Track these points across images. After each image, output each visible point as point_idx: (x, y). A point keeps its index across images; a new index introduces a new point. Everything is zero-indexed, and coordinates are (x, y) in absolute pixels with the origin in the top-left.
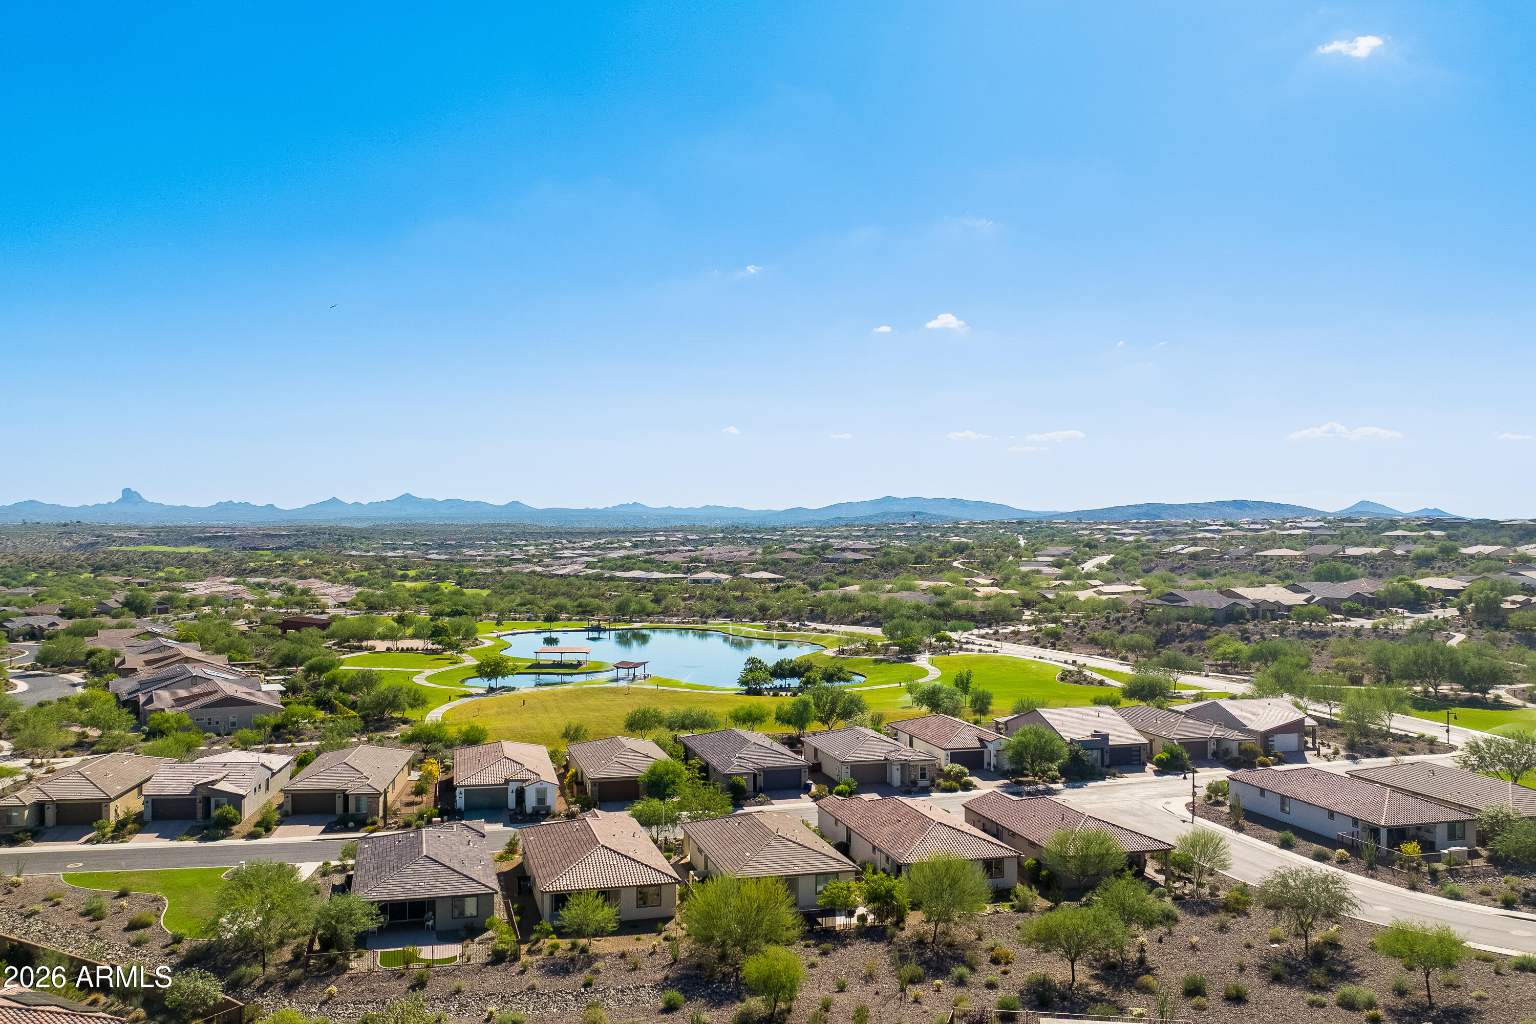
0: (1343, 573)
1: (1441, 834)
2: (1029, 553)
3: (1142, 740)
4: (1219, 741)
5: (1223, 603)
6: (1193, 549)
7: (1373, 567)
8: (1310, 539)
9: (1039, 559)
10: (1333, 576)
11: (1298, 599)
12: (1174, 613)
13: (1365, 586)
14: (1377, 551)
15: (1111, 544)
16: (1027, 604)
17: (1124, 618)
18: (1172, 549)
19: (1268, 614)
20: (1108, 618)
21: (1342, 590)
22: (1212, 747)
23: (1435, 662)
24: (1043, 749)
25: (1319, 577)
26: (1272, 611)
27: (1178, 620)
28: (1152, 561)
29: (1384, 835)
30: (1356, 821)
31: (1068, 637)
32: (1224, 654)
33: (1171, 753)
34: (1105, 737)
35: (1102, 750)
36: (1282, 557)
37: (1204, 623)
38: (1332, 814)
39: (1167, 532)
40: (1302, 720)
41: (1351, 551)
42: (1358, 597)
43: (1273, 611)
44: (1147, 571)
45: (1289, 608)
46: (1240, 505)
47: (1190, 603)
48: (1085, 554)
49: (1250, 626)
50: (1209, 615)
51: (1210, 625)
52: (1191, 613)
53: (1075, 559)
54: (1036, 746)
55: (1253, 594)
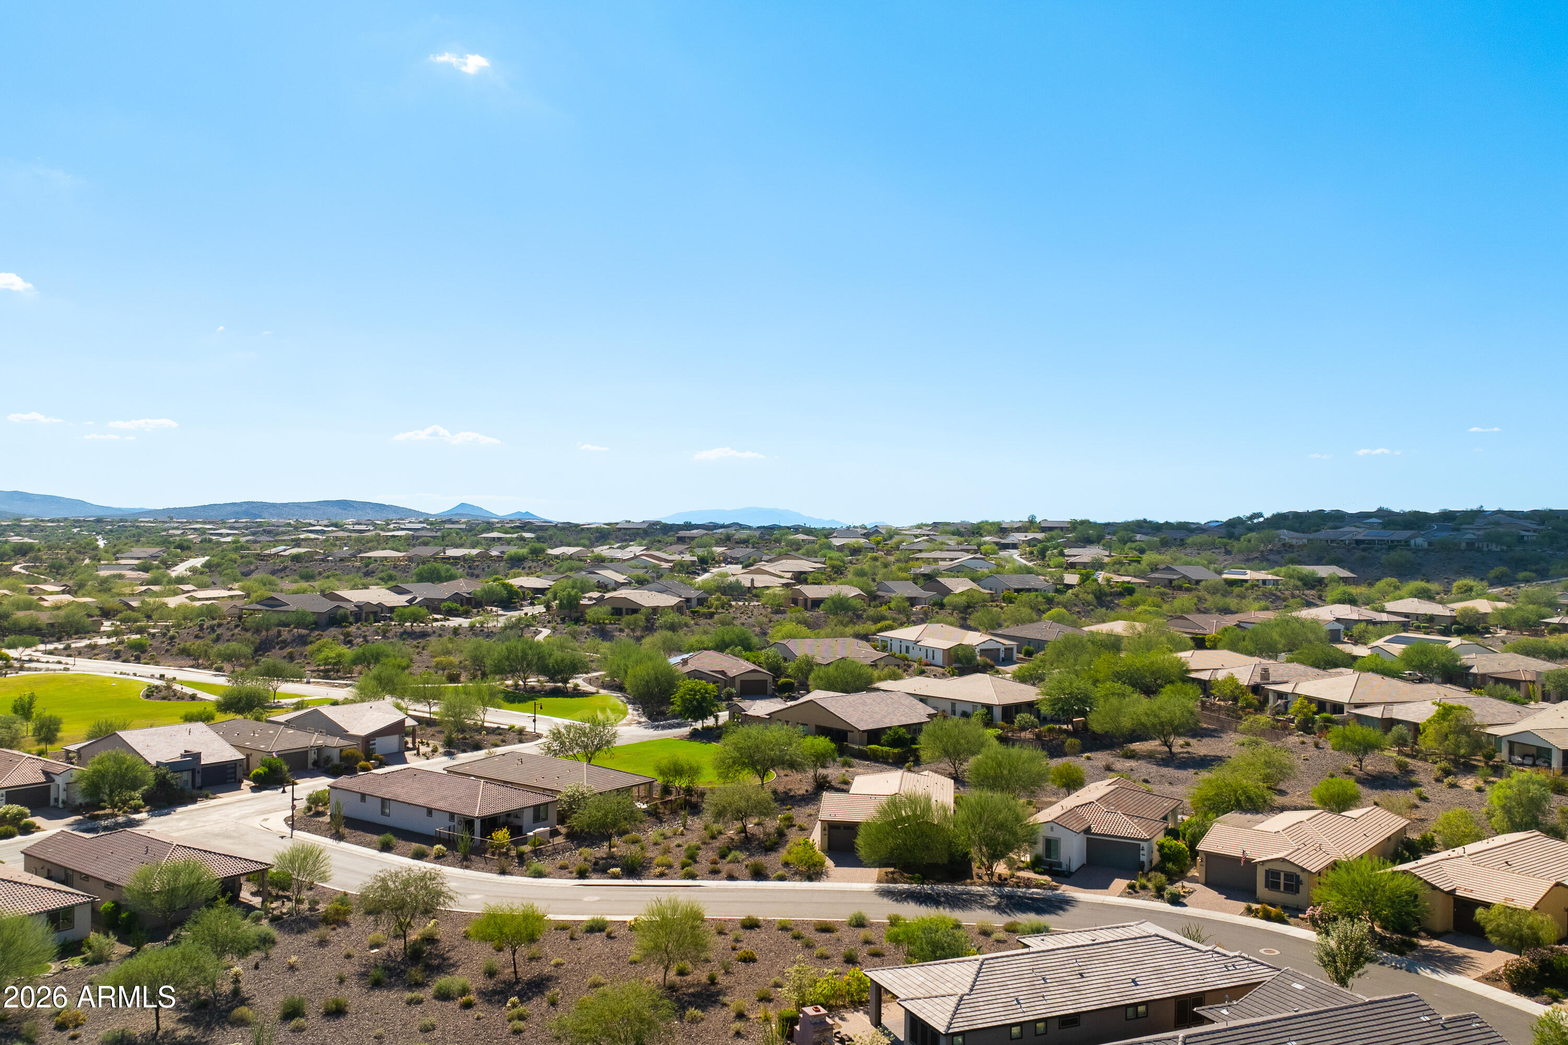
0: (443, 574)
1: (528, 817)
2: (110, 555)
3: (239, 756)
4: (320, 749)
5: (326, 606)
6: (295, 551)
7: (471, 567)
8: (413, 540)
9: (122, 562)
10: (434, 577)
11: (399, 600)
12: (275, 618)
13: (464, 586)
14: (474, 552)
15: (206, 545)
16: (107, 614)
17: (220, 625)
18: (274, 551)
19: (372, 617)
20: (201, 626)
21: (442, 591)
22: (312, 756)
23: (525, 656)
24: (123, 776)
25: (421, 578)
26: (375, 613)
27: (279, 625)
28: (251, 563)
29: (477, 825)
30: (452, 815)
31: (155, 649)
32: (326, 659)
33: (270, 767)
34: (197, 756)
35: (193, 771)
36: (386, 558)
37: (306, 627)
38: (430, 811)
39: (269, 532)
40: (403, 721)
41: (452, 552)
42: (456, 597)
43: (377, 613)
44: (246, 574)
45: (392, 609)
46: (345, 505)
47: (292, 607)
48: (176, 556)
49: (352, 629)
50: (311, 619)
51: (312, 630)
52: (293, 617)
53: (164, 562)
54: (115, 774)
55: (357, 596)
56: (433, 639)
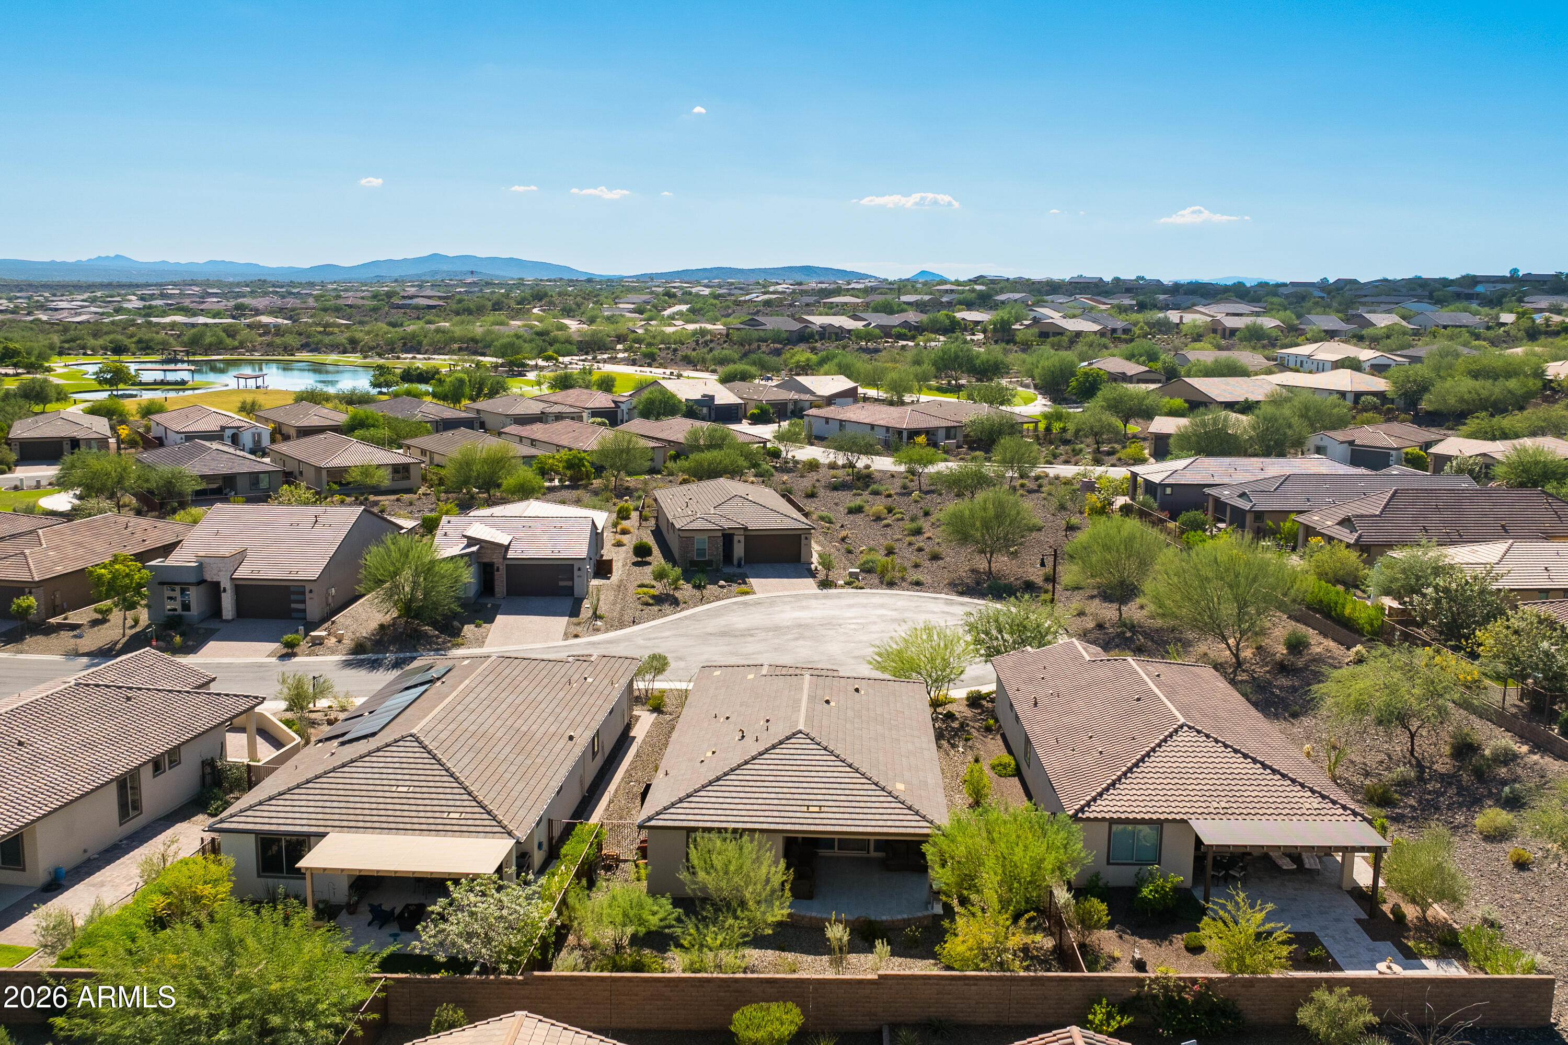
0: (895, 308)
1: (942, 433)
3: (741, 401)
4: (796, 402)
5: (796, 326)
6: (766, 297)
7: (920, 306)
9: (620, 306)
10: (888, 309)
11: (858, 325)
12: (755, 335)
13: (912, 317)
14: (927, 298)
15: (688, 296)
16: (619, 338)
17: (712, 341)
18: (748, 298)
19: (834, 337)
20: (697, 342)
21: (895, 320)
22: (791, 404)
23: (957, 357)
24: (666, 403)
25: (876, 310)
26: (836, 334)
27: (759, 340)
28: (729, 307)
29: (905, 435)
30: (888, 428)
31: (662, 358)
32: (798, 362)
33: (761, 409)
34: (713, 398)
35: (710, 407)
36: (846, 304)
37: (780, 343)
38: (873, 427)
39: (741, 289)
40: (855, 388)
41: (904, 298)
42: (905, 324)
44: (728, 315)
45: (849, 331)
46: (808, 270)
47: (769, 327)
48: (664, 303)
49: (818, 345)
50: (785, 335)
51: (786, 345)
52: (769, 334)
53: (657, 307)
54: (658, 401)
55: (818, 320)
56: (884, 353)
